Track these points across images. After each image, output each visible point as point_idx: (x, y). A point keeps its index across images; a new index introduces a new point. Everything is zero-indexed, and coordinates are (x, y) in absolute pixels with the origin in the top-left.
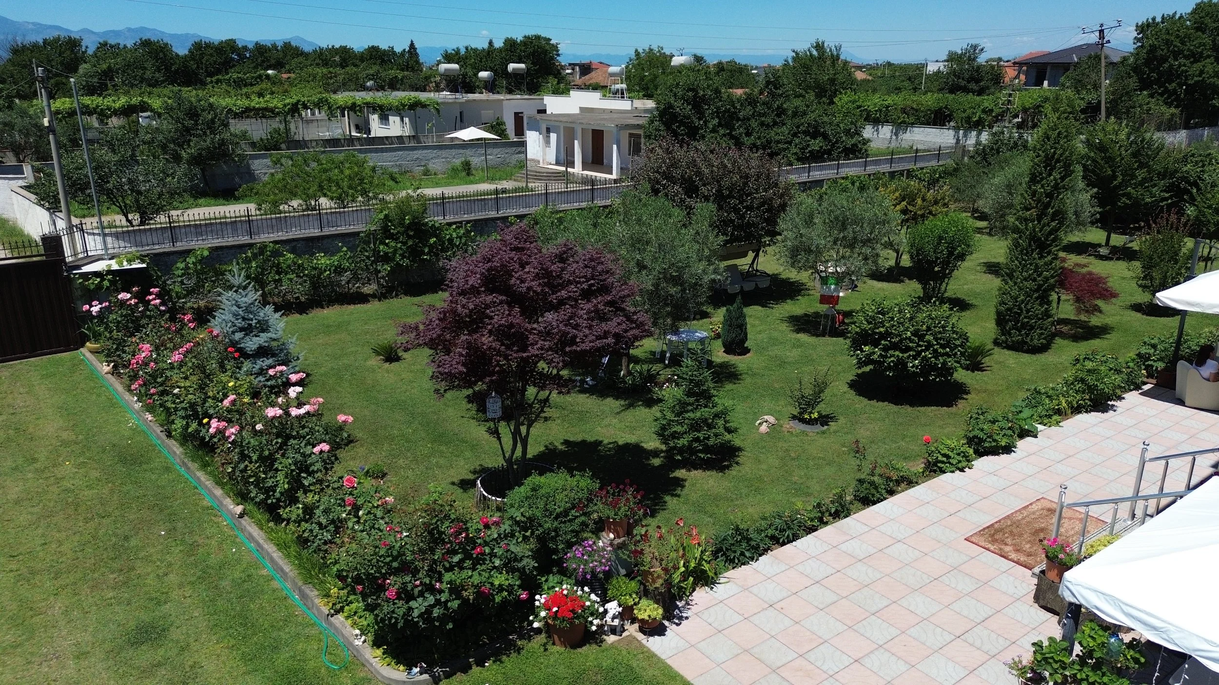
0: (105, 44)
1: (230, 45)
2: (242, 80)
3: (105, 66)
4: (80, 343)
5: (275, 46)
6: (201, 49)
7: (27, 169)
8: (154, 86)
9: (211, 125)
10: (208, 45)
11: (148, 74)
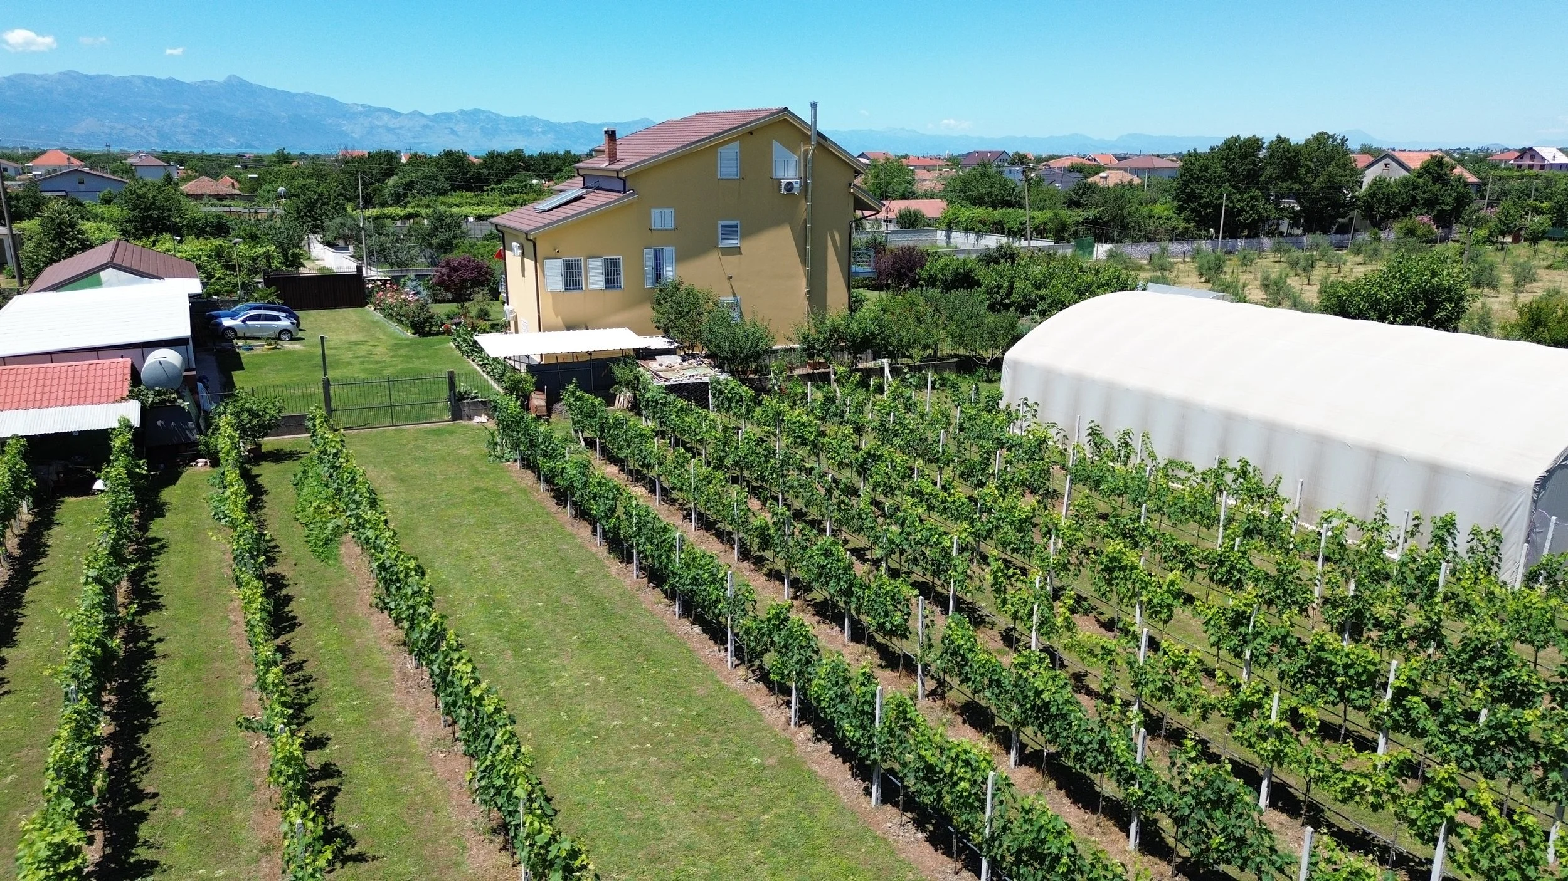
0: (415, 155)
1: (518, 154)
2: (511, 188)
3: (408, 179)
4: (366, 304)
5: (556, 155)
6: (492, 158)
7: (351, 248)
8: (440, 194)
9: (449, 226)
10: (499, 155)
11: (439, 185)
